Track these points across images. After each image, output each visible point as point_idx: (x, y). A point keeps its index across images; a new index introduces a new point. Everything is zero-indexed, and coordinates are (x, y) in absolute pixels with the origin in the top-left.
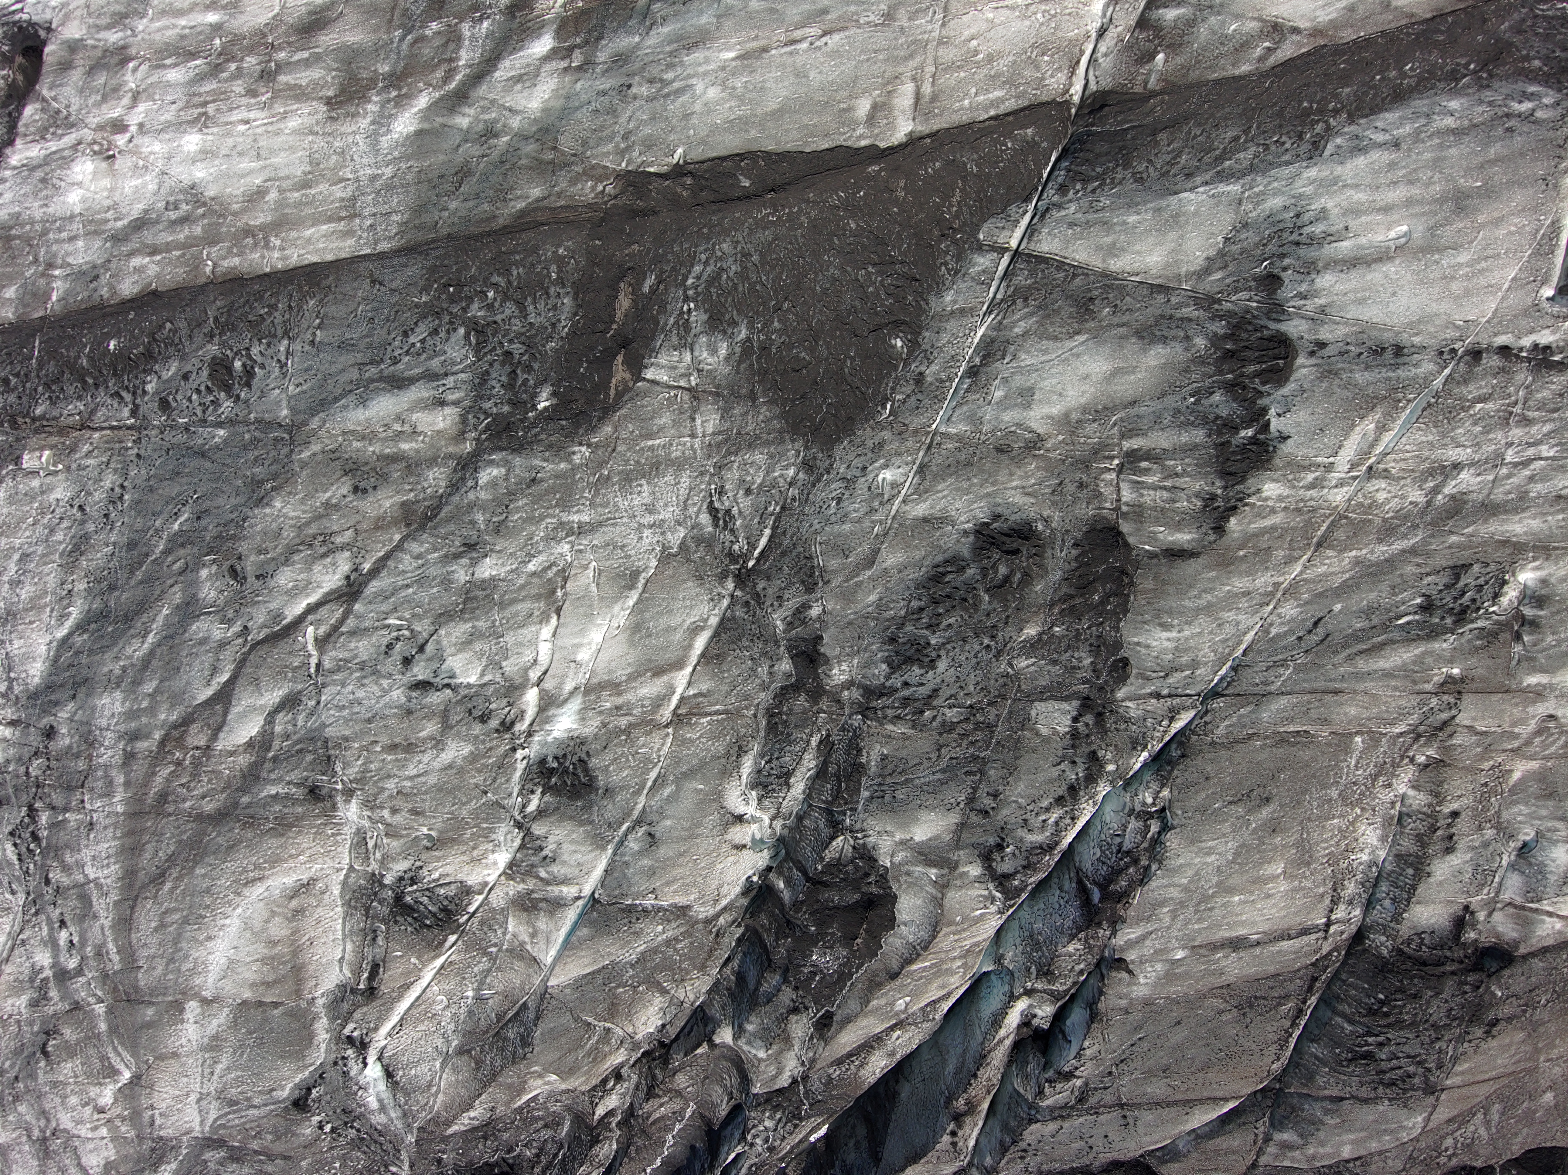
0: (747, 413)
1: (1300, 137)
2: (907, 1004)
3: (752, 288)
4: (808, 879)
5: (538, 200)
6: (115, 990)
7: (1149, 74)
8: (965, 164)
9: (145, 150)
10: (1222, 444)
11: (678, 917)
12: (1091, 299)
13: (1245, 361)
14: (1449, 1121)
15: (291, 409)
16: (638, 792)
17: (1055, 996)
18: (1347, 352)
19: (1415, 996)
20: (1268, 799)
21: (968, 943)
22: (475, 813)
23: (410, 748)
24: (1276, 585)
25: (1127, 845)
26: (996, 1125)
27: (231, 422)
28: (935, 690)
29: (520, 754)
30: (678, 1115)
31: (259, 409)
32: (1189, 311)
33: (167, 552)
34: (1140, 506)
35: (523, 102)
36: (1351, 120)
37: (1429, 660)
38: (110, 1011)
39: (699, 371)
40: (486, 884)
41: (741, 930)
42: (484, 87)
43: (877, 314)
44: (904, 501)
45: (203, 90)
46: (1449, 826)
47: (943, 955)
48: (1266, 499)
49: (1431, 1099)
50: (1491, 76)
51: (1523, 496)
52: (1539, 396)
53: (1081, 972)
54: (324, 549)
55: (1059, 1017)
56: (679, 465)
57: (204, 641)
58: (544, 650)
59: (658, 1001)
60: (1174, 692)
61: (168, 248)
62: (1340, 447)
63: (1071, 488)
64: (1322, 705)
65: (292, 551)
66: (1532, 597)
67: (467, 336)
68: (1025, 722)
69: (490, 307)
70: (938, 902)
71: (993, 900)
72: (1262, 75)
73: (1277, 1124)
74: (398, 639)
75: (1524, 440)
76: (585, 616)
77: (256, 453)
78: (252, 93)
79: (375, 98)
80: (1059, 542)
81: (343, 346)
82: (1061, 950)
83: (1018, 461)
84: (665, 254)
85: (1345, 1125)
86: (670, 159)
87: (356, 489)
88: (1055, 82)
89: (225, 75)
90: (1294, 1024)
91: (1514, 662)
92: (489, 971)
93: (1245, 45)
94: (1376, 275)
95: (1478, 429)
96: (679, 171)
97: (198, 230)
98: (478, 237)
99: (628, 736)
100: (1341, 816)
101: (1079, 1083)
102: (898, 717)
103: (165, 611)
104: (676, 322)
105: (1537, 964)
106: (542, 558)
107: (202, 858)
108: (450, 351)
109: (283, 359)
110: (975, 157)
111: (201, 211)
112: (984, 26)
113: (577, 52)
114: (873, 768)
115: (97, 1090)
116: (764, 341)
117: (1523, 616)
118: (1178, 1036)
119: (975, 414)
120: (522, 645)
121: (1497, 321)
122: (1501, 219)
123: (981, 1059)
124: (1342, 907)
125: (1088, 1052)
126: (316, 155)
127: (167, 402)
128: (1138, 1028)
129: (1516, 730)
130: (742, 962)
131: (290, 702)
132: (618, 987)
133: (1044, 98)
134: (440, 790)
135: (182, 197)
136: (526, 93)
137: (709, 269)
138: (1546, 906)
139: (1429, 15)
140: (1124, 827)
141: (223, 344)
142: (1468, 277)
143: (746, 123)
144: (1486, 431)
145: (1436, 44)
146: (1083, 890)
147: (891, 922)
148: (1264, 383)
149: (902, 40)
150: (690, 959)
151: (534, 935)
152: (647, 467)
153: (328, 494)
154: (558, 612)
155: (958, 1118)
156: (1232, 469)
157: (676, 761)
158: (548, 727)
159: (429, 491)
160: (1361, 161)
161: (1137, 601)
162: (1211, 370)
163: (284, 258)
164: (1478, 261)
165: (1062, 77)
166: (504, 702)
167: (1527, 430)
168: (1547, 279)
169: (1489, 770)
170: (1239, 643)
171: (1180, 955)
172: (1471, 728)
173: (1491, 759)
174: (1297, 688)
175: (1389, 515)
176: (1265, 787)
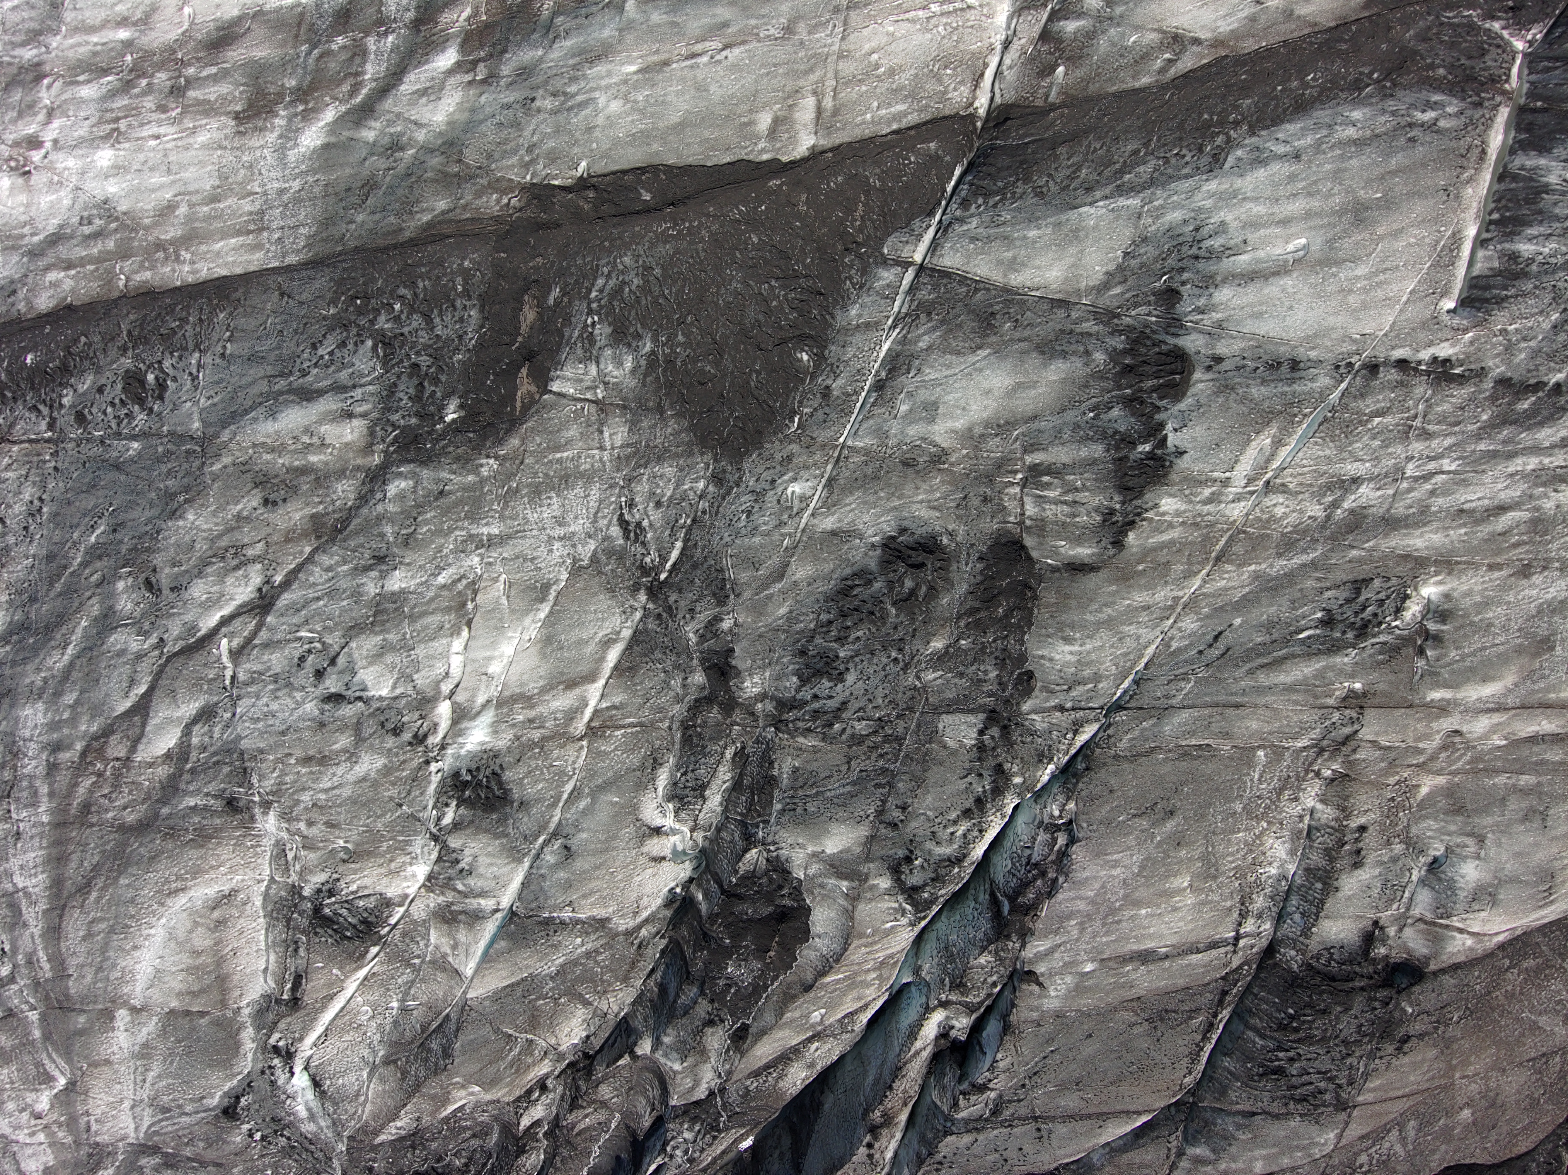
0: (655, 425)
1: (1200, 150)
2: (823, 1016)
3: (655, 302)
4: (723, 892)
5: (443, 213)
6: (47, 997)
7: (1050, 87)
8: (868, 178)
9: (59, 166)
10: (1120, 459)
11: (597, 930)
12: (993, 314)
13: (1143, 376)
14: (1363, 1137)
15: (202, 420)
16: (554, 805)
17: (970, 1008)
18: (1244, 367)
19: (1324, 1012)
20: (1172, 813)
21: (881, 955)
22: (390, 826)
23: (324, 760)
24: (1176, 599)
25: (1036, 858)
26: (913, 1135)
27: (143, 435)
28: (844, 703)
29: (433, 767)
30: (603, 1126)
31: (172, 422)
32: (1088, 326)
33: (84, 565)
34: (1042, 520)
35: (428, 116)
36: (1252, 131)
37: (1330, 675)
38: (43, 1018)
39: (606, 384)
40: (406, 896)
41: (664, 942)
42: (390, 101)
43: (781, 328)
44: (813, 515)
45: (114, 106)
46: (1357, 840)
47: (856, 968)
48: (1164, 514)
49: (1343, 1116)
50: (1395, 85)
51: (1424, 510)
52: (1439, 409)
53: (994, 984)
54: (236, 562)
55: (976, 1028)
56: (588, 477)
57: (121, 653)
58: (456, 663)
59: (581, 1013)
60: (1077, 705)
61: (82, 262)
62: (1236, 462)
63: (976, 502)
64: (1224, 719)
65: (205, 563)
66: (1435, 612)
67: (374, 348)
68: (933, 735)
69: (397, 319)
70: (849, 915)
71: (904, 913)
72: (1163, 87)
73: (1190, 1139)
74: (309, 651)
75: (1425, 453)
76: (496, 628)
77: (169, 466)
78: (162, 108)
79: (282, 113)
80: (964, 556)
81: (253, 358)
82: (973, 962)
83: (923, 474)
84: (569, 267)
85: (1256, 1141)
86: (574, 172)
87: (266, 502)
88: (959, 95)
89: (136, 91)
90: (1205, 1038)
91: (1417, 677)
92: (413, 982)
93: (1145, 57)
94: (1273, 289)
95: (1377, 443)
96: (583, 184)
97: (111, 244)
98: (384, 250)
99: (542, 748)
100: (1246, 829)
101: (993, 1095)
102: (809, 730)
103: (84, 623)
104: (581, 335)
105: (1448, 981)
106: (451, 571)
107: (126, 868)
108: (358, 363)
109: (194, 371)
110: (878, 171)
111: (113, 225)
112: (885, 40)
113: (481, 65)
114: (785, 781)
115: (33, 1095)
116: (669, 354)
117: (1427, 631)
118: (1090, 1049)
119: (881, 428)
120: (433, 657)
121: (1395, 335)
122: (1401, 231)
123: (897, 1071)
124: (1251, 921)
125: (1001, 1065)
126: (225, 170)
127: (83, 415)
128: (1050, 1041)
129: (1421, 745)
130: (665, 973)
131: (206, 715)
132: (537, 999)
133: (947, 112)
134: (355, 803)
135: (95, 212)
136: (430, 107)
137: (611, 283)
138: (1456, 922)
139: (1332, 24)
140: (1034, 839)
141: (136, 357)
142: (1365, 290)
143: (647, 137)
144: (1386, 445)
145: (1339, 53)
146: (994, 902)
147: (805, 934)
148: (1161, 398)
149: (801, 54)
150: (611, 971)
151: (455, 947)
152: (556, 480)
153: (239, 507)
154: (469, 624)
155: (874, 1130)
156: (1130, 484)
157: (590, 772)
158: (460, 740)
159: (338, 503)
160: (1261, 173)
161: (1041, 614)
162: (1110, 384)
163: (194, 272)
164: (1376, 274)
165: (965, 91)
166: (416, 715)
167: (1427, 443)
168: (1446, 292)
169: (1395, 785)
170: (1140, 657)
171: (1090, 968)
172: (1374, 743)
173: (1396, 774)
174: (1199, 702)
175: (1288, 529)
176: (1168, 800)
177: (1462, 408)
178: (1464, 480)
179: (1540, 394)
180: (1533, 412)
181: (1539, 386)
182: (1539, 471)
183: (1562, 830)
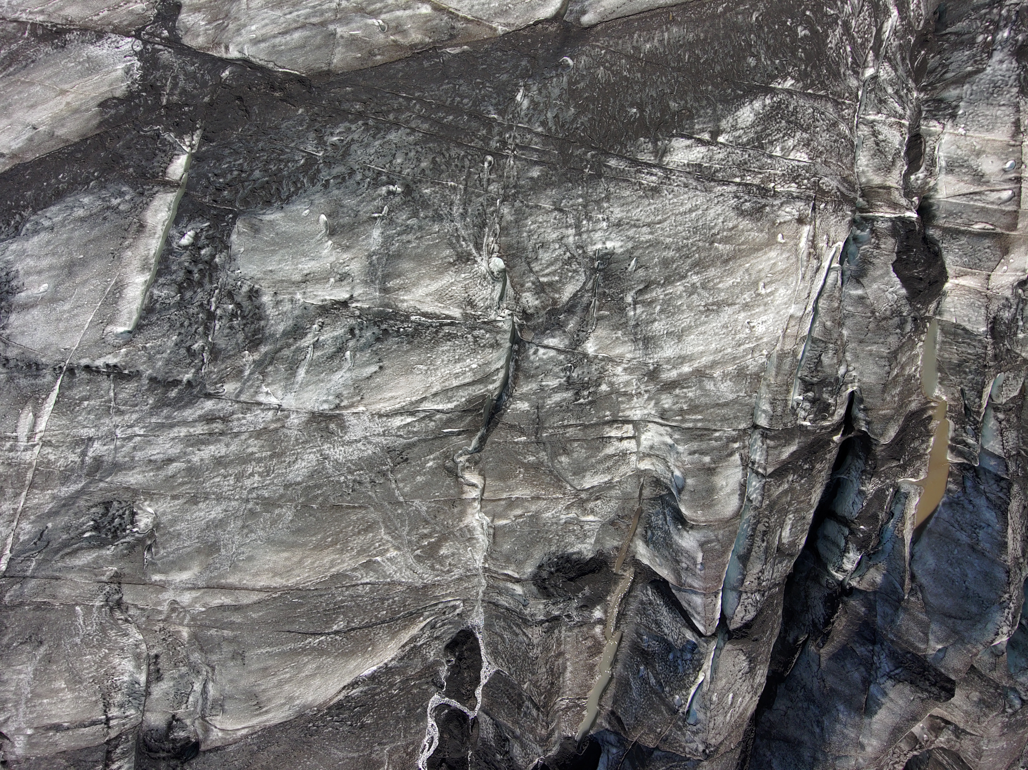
1: (10, 223)
18: (17, 366)
20: (41, 642)
24: (14, 510)
36: (35, 211)
37: (101, 561)
46: (155, 663)
50: (106, 181)
51: (132, 459)
52: (121, 396)
62: (16, 427)
64: (51, 586)
75: (123, 423)
91: (145, 566)
94: (29, 316)
95: (92, 417)
100: (91, 654)
105: (213, 757)
121: (82, 349)
122: (86, 281)
124: (115, 709)
129: (159, 608)
139: (77, 140)
142: (68, 320)
144: (98, 418)
145: (77, 160)
160: (36, 239)
164: (73, 309)
167: (122, 417)
168: (111, 321)
169: (160, 631)
170: (5, 545)
171: (29, 732)
172: (136, 606)
173: (156, 625)
174: (40, 575)
175: (62, 469)
176: (37, 635)
177: (134, 396)
178: (149, 441)
179: (180, 387)
180: (179, 399)
181: (176, 383)
182: (188, 436)
183: (255, 666)
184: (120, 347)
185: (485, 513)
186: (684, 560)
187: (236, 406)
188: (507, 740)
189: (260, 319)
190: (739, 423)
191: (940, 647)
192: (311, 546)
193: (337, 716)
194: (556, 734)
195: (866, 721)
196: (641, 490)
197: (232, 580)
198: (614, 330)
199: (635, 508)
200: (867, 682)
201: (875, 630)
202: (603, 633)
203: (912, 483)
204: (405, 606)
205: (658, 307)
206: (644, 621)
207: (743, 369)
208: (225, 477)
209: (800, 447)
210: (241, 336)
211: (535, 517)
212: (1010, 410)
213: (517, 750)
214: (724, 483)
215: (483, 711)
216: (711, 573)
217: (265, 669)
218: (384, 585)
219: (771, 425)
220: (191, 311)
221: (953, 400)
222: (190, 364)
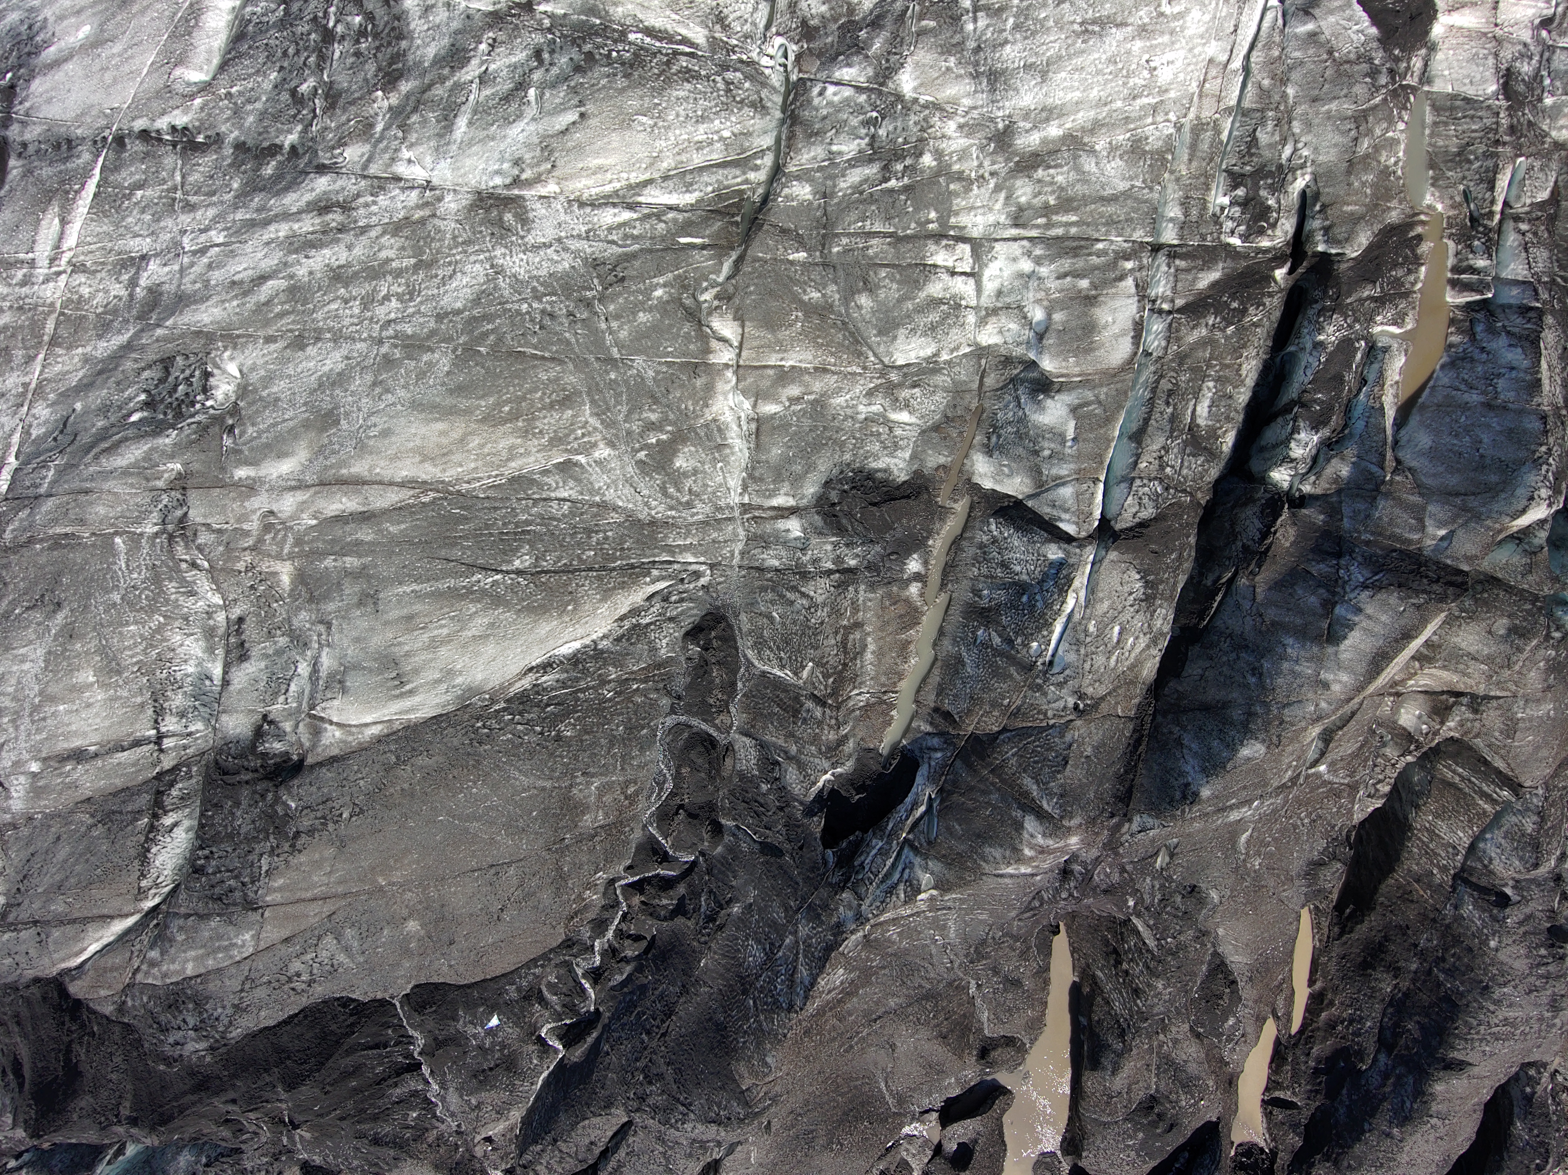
14: (285, 941)
18: (40, 150)
20: (59, 604)
24: (25, 385)
37: (155, 456)
46: (239, 632)
49: (256, 917)
51: (206, 284)
62: (33, 243)
64: (78, 506)
73: (153, 943)
75: (193, 225)
85: (189, 943)
90: (148, 840)
91: (224, 456)
95: (147, 217)
100: (136, 623)
105: (326, 774)
118: (62, 852)
121: (136, 106)
122: (147, 7)
124: (167, 719)
128: (28, 843)
129: (245, 526)
142: (117, 67)
144: (156, 219)
164: (126, 50)
167: (192, 215)
168: (181, 61)
169: (246, 571)
170: (9, 446)
171: (35, 767)
172: (208, 526)
173: (238, 559)
174: (60, 490)
175: (100, 310)
176: (53, 592)
177: (211, 177)
178: (232, 251)
179: (279, 158)
180: (278, 177)
181: (274, 149)
182: (291, 237)
183: (394, 614)
184: (192, 97)
185: (744, 393)
186: (1046, 444)
187: (363, 183)
188: (777, 763)
189: (400, 37)
190: (1134, 229)
191: (1442, 532)
192: (478, 415)
193: (521, 714)
194: (851, 744)
195: (1330, 650)
196: (982, 377)
197: (359, 468)
198: (942, 53)
199: (973, 406)
200: (1328, 606)
201: (1340, 537)
202: (922, 595)
203: (1393, 336)
204: (622, 549)
205: (1011, 21)
206: (984, 571)
207: (1139, 140)
208: (346, 302)
209: (1224, 275)
210: (371, 68)
211: (819, 406)
212: (1538, 219)
213: (791, 776)
214: (1110, 319)
215: (741, 733)
216: (1088, 448)
217: (410, 618)
218: (591, 506)
219: (1181, 238)
220: (299, 30)
221: (1453, 207)
222: (294, 116)
